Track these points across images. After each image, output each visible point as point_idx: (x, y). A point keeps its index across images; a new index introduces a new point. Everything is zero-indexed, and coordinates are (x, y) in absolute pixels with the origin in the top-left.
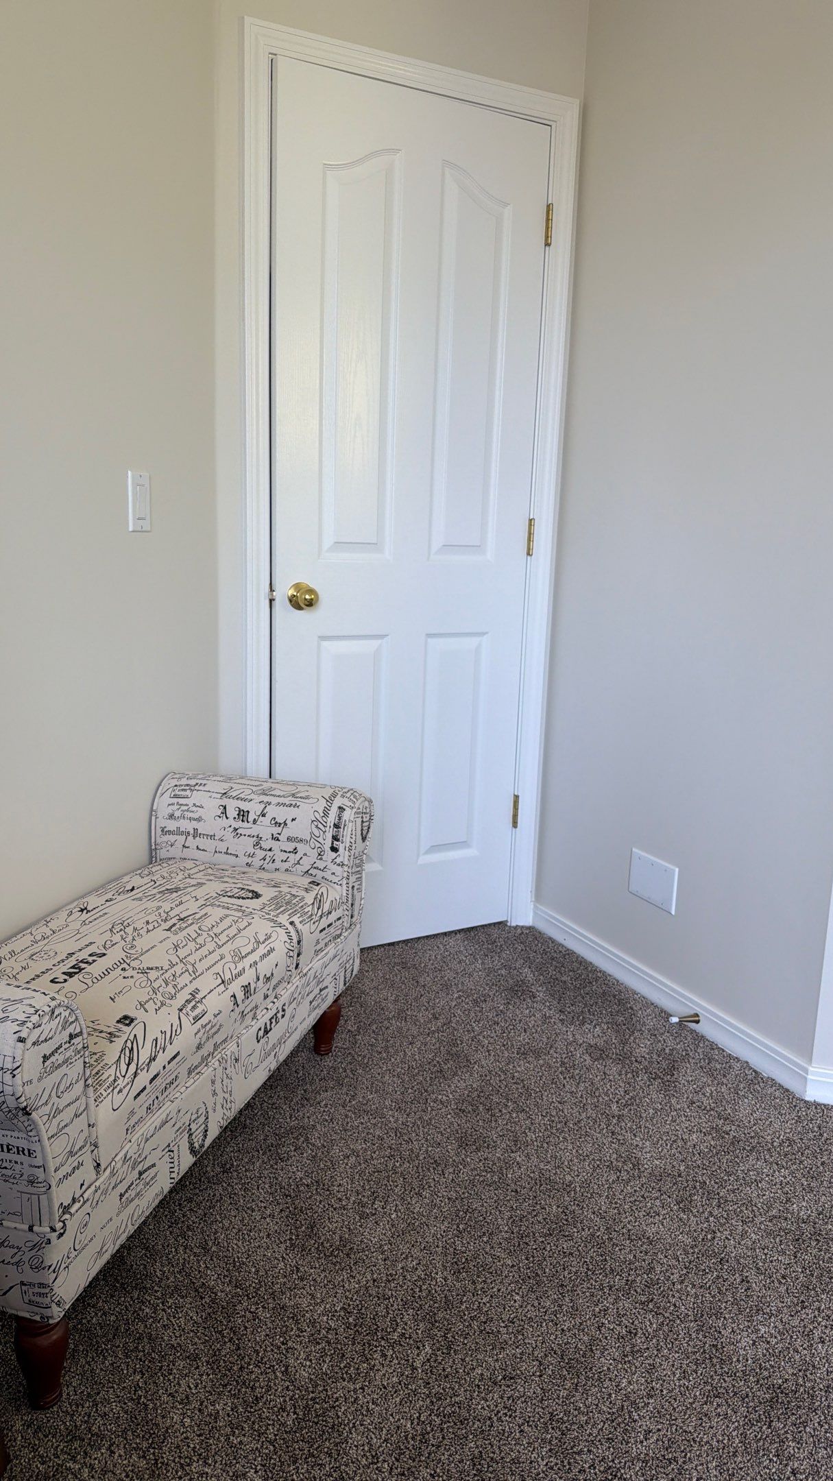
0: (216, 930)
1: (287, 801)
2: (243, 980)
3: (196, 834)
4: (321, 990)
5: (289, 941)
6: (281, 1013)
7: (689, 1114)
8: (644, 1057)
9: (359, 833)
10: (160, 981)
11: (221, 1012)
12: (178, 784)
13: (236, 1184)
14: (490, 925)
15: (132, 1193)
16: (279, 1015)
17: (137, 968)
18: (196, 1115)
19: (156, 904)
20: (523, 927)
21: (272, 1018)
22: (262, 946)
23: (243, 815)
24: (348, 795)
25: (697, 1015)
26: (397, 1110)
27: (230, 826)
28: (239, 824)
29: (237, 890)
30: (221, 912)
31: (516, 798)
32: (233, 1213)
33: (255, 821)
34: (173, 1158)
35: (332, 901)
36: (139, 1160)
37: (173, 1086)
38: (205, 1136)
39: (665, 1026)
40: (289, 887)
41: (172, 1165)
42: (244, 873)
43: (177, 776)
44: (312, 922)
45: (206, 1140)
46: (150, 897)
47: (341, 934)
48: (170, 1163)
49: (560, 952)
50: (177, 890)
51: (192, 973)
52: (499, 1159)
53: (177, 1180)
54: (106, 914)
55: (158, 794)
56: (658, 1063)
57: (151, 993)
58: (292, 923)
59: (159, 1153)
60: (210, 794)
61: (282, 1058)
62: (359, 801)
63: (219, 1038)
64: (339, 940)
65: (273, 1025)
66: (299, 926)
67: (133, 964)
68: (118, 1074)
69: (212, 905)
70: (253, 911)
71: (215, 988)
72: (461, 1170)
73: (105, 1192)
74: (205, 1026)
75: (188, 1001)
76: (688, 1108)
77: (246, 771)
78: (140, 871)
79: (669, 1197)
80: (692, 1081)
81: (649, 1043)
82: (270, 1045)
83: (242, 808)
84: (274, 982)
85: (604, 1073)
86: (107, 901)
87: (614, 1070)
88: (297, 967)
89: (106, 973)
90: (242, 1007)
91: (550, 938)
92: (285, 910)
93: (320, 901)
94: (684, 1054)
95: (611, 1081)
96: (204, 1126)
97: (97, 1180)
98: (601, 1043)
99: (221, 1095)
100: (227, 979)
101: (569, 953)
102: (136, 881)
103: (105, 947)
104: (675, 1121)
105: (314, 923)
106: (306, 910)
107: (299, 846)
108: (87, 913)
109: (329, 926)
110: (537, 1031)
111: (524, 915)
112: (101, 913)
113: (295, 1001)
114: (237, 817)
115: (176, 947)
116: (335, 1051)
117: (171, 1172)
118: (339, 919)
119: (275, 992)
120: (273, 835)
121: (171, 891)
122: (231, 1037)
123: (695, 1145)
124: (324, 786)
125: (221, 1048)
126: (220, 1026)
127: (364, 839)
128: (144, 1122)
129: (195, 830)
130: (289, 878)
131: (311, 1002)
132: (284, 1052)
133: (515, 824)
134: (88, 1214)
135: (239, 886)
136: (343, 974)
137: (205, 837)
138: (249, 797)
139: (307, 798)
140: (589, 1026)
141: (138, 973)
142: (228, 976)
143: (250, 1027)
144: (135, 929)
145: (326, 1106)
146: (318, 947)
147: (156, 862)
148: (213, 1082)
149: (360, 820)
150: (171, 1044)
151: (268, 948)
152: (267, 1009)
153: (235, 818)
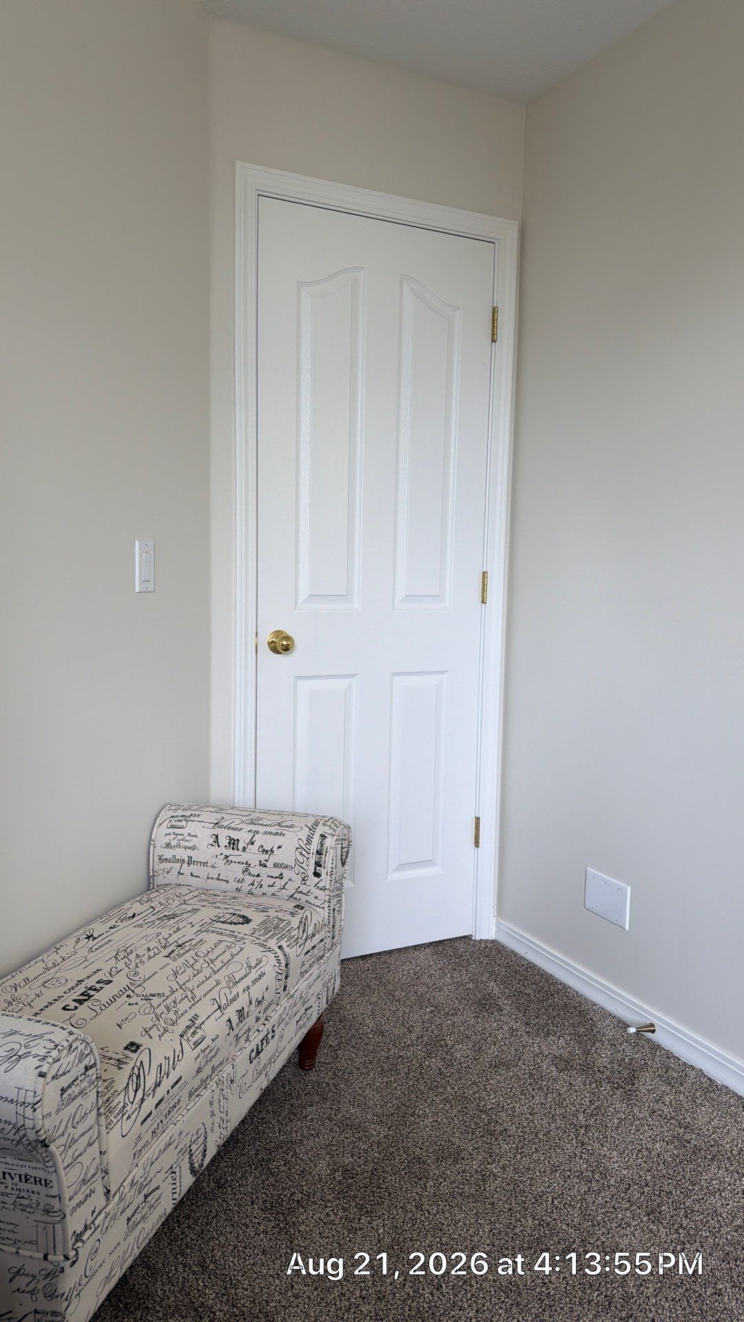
0: (212, 956)
1: (274, 830)
2: (237, 1005)
3: (190, 861)
4: (306, 1010)
5: (278, 965)
6: (271, 1034)
7: (651, 1123)
8: (605, 1067)
9: (339, 858)
10: (162, 1008)
11: (218, 1036)
12: (174, 815)
13: (231, 1199)
14: (456, 939)
15: (138, 1217)
16: (270, 1036)
17: (141, 994)
18: (196, 1137)
19: (156, 930)
20: (486, 941)
21: (263, 1039)
22: (254, 971)
23: (233, 843)
24: (329, 823)
25: (652, 1025)
26: (379, 1124)
27: (222, 854)
28: (229, 852)
29: (229, 916)
30: (214, 938)
31: (478, 819)
32: (228, 1229)
33: (244, 849)
34: (175, 1179)
35: (316, 924)
36: (145, 1183)
37: (176, 1109)
38: (204, 1156)
39: (623, 1036)
40: (277, 911)
41: (174, 1186)
42: (234, 898)
43: (174, 808)
44: (298, 945)
45: (205, 1160)
46: (150, 924)
47: (323, 955)
48: (173, 1184)
49: (523, 965)
50: (174, 916)
51: (190, 999)
52: (476, 1171)
53: (178, 1200)
54: (110, 941)
55: (157, 824)
56: (619, 1072)
57: (155, 1018)
58: (280, 947)
59: (162, 1175)
60: (204, 824)
61: (272, 1077)
62: (340, 829)
63: (216, 1062)
64: (322, 961)
65: (263, 1047)
66: (287, 950)
67: (138, 991)
68: (127, 1101)
69: (207, 931)
70: (243, 936)
71: (212, 1014)
72: (441, 1183)
73: (114, 1218)
74: (204, 1050)
75: (188, 1027)
76: (650, 1117)
77: (234, 801)
78: (139, 898)
79: (639, 1209)
80: (651, 1090)
81: (609, 1053)
82: (262, 1065)
83: (232, 837)
84: (264, 1004)
85: (570, 1084)
86: (111, 928)
87: (579, 1080)
88: (285, 987)
89: (113, 1000)
90: (235, 1032)
91: (513, 952)
92: (273, 934)
93: (305, 924)
94: (643, 1063)
95: (576, 1091)
96: (203, 1146)
97: (106, 1206)
98: (566, 1055)
99: (218, 1115)
100: (223, 1004)
101: (531, 966)
102: (137, 908)
103: (111, 975)
104: (638, 1131)
105: (300, 946)
106: (293, 934)
107: (286, 872)
108: (93, 940)
109: (313, 948)
110: (505, 1044)
111: (487, 929)
112: (106, 940)
113: (284, 1021)
114: (228, 845)
115: (176, 973)
116: (318, 1066)
117: (173, 1193)
118: (322, 940)
119: (265, 1015)
120: (260, 862)
121: (169, 917)
122: (228, 1059)
123: (659, 1155)
124: (307, 815)
125: (218, 1070)
126: (218, 1049)
127: (343, 864)
128: (150, 1146)
129: (190, 858)
130: (275, 902)
131: (297, 1022)
132: (274, 1071)
133: (477, 844)
134: (99, 1240)
135: (231, 911)
136: (325, 993)
137: (199, 865)
138: (239, 827)
139: (292, 826)
140: (553, 1038)
141: (142, 999)
142: (224, 1001)
143: (244, 1049)
144: (138, 956)
145: (312, 1120)
146: (304, 969)
147: (153, 888)
148: (211, 1103)
149: (340, 846)
150: (174, 1069)
151: (259, 973)
152: (259, 1031)
153: (226, 846)
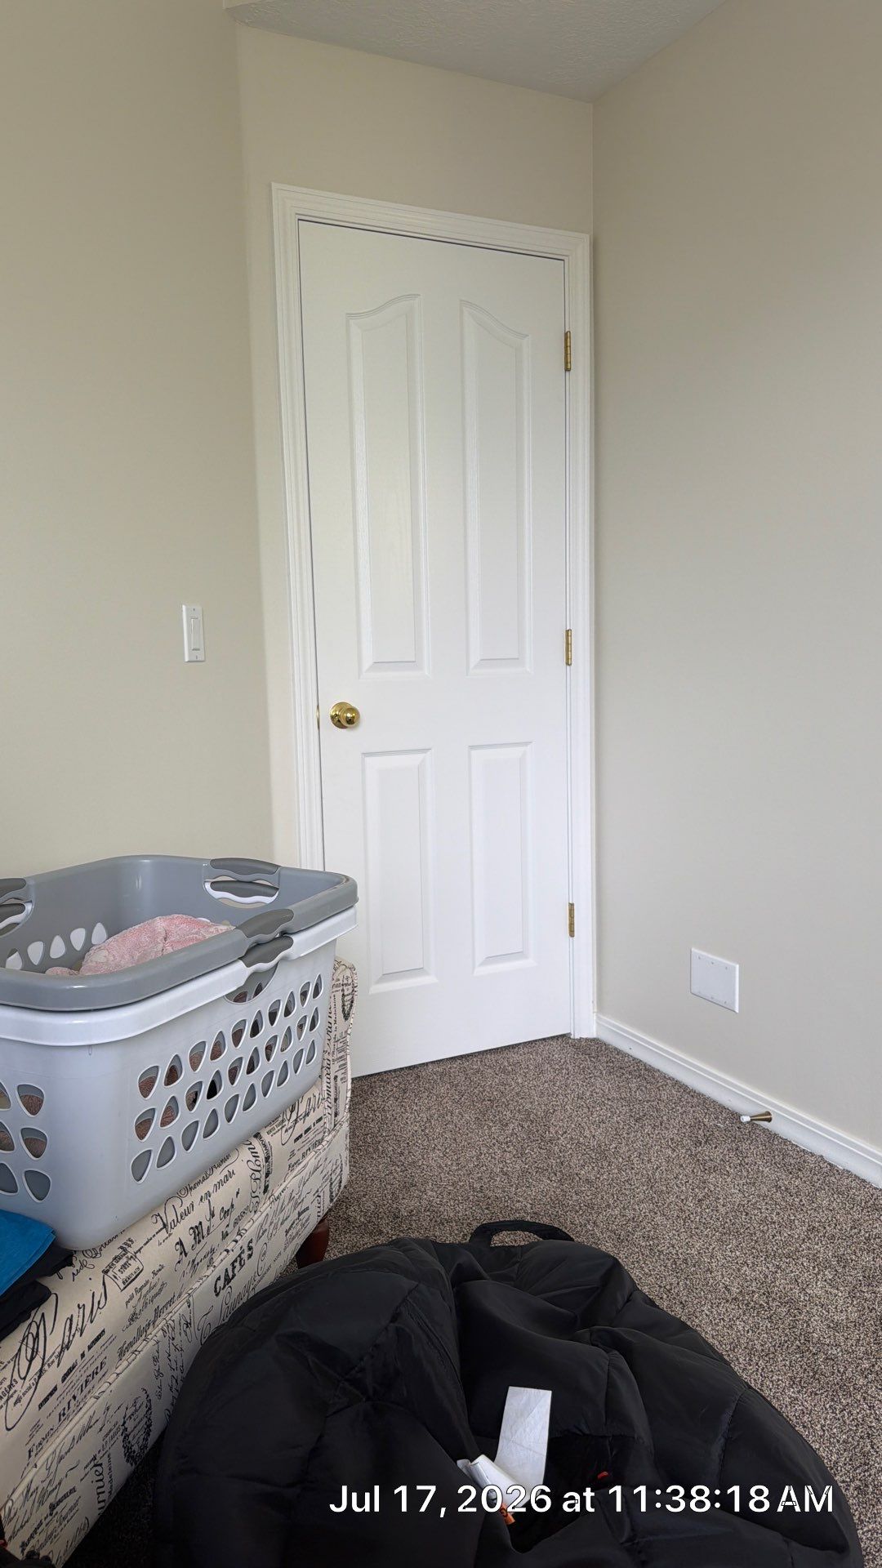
2: (191, 1220)
4: (300, 1214)
5: (253, 1159)
9: (340, 1009)
11: (162, 1267)
15: (40, 1538)
16: (245, 1256)
18: (133, 1409)
21: (235, 1261)
22: (217, 1171)
34: (101, 1474)
36: (50, 1490)
37: (97, 1377)
38: (148, 1434)
41: (100, 1484)
44: (284, 1129)
45: (149, 1439)
47: (323, 1139)
48: (98, 1481)
53: (108, 1500)
59: (79, 1472)
62: (339, 971)
64: (320, 1147)
65: (236, 1271)
66: (267, 1137)
68: (15, 1375)
71: (154, 1236)
74: (141, 1289)
75: (117, 1259)
82: (234, 1296)
84: (235, 1214)
88: (266, 1190)
90: (191, 1256)
96: (145, 1420)
99: (168, 1374)
100: (170, 1221)
105: (286, 1131)
109: (306, 1131)
113: (266, 1233)
117: (99, 1493)
118: (320, 1120)
119: (237, 1228)
122: (180, 1296)
125: (166, 1312)
126: (163, 1285)
127: (346, 1016)
128: (56, 1436)
131: (287, 1232)
136: (328, 1188)
142: (171, 1217)
143: (204, 1279)
146: (293, 1160)
148: (156, 1359)
149: (340, 993)
150: (92, 1322)
151: (226, 1172)
152: (227, 1251)
